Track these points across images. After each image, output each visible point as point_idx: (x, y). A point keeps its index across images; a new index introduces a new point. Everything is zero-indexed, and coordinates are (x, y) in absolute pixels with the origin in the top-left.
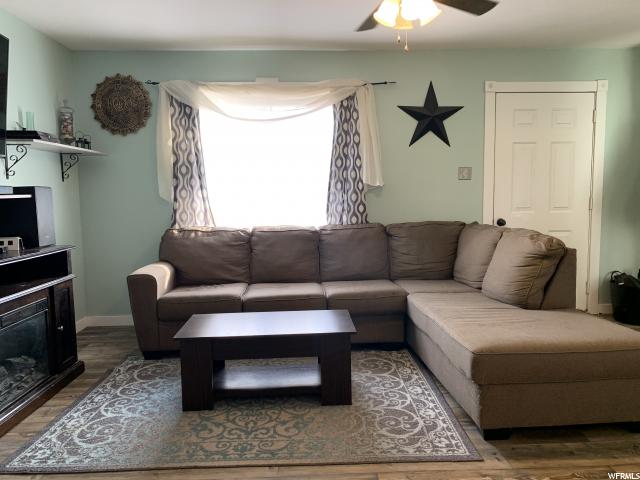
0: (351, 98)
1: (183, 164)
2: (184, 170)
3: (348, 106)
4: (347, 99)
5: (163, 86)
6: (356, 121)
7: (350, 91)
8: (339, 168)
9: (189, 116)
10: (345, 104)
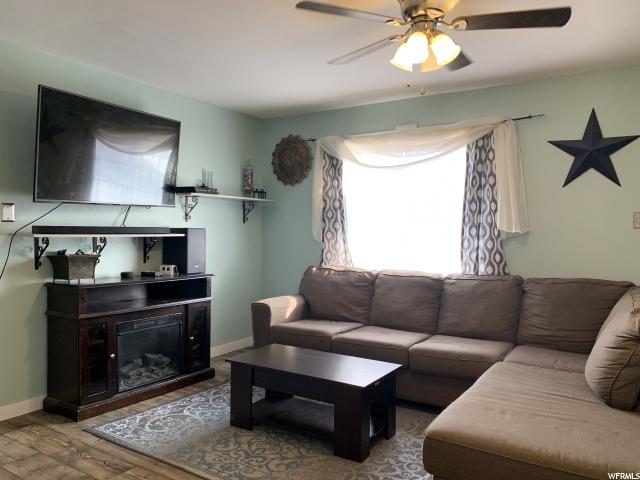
0: (487, 137)
1: (330, 209)
2: (330, 214)
3: (483, 146)
4: (483, 138)
5: (318, 142)
6: (491, 162)
7: (485, 129)
8: (473, 212)
9: (335, 167)
10: (480, 144)
